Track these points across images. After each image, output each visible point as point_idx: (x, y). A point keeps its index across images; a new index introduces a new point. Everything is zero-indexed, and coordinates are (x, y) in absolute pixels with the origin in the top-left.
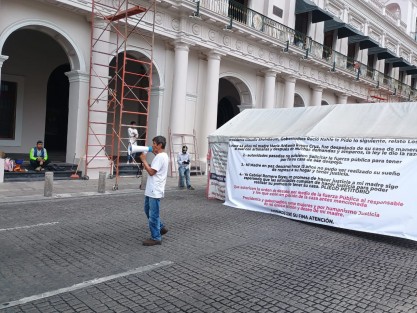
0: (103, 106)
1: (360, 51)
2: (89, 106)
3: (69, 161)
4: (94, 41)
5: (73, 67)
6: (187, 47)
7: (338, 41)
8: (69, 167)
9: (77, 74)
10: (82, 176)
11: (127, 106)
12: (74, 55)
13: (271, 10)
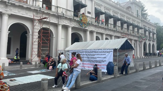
0: (36, 43)
1: (118, 22)
2: (32, 43)
3: (27, 59)
4: (34, 26)
5: (28, 33)
6: (61, 25)
7: (110, 19)
8: (27, 61)
9: (29, 35)
10: (31, 64)
11: (43, 43)
12: (29, 30)
13: (87, 12)
